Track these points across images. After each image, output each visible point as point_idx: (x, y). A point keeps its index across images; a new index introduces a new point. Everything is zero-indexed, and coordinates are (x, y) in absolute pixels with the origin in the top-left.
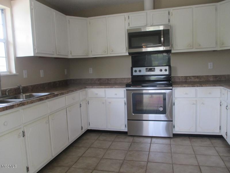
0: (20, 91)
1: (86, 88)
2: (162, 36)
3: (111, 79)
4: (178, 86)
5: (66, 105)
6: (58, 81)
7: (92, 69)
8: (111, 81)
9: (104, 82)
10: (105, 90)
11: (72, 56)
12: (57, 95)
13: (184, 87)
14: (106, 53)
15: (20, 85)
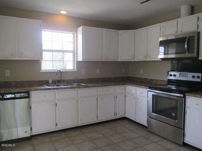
0: (75, 81)
1: (125, 84)
2: (186, 43)
3: (154, 80)
4: (191, 95)
5: (97, 94)
6: (114, 77)
7: (142, 70)
8: (154, 82)
9: (149, 82)
10: (136, 88)
11: (121, 60)
12: (89, 87)
13: (197, 97)
14: (146, 58)
15: (76, 78)
